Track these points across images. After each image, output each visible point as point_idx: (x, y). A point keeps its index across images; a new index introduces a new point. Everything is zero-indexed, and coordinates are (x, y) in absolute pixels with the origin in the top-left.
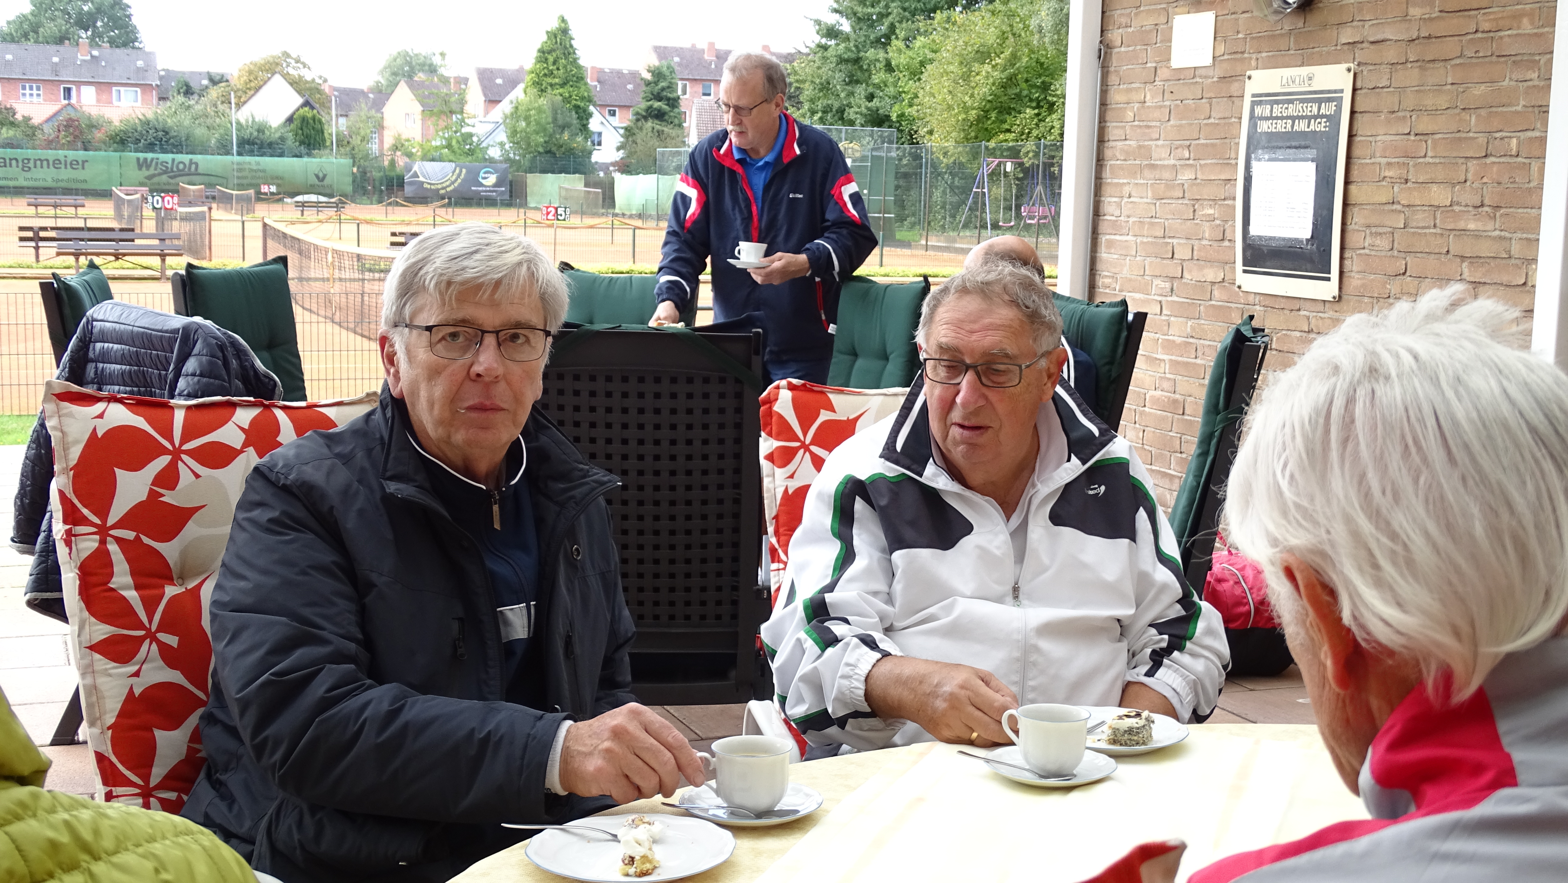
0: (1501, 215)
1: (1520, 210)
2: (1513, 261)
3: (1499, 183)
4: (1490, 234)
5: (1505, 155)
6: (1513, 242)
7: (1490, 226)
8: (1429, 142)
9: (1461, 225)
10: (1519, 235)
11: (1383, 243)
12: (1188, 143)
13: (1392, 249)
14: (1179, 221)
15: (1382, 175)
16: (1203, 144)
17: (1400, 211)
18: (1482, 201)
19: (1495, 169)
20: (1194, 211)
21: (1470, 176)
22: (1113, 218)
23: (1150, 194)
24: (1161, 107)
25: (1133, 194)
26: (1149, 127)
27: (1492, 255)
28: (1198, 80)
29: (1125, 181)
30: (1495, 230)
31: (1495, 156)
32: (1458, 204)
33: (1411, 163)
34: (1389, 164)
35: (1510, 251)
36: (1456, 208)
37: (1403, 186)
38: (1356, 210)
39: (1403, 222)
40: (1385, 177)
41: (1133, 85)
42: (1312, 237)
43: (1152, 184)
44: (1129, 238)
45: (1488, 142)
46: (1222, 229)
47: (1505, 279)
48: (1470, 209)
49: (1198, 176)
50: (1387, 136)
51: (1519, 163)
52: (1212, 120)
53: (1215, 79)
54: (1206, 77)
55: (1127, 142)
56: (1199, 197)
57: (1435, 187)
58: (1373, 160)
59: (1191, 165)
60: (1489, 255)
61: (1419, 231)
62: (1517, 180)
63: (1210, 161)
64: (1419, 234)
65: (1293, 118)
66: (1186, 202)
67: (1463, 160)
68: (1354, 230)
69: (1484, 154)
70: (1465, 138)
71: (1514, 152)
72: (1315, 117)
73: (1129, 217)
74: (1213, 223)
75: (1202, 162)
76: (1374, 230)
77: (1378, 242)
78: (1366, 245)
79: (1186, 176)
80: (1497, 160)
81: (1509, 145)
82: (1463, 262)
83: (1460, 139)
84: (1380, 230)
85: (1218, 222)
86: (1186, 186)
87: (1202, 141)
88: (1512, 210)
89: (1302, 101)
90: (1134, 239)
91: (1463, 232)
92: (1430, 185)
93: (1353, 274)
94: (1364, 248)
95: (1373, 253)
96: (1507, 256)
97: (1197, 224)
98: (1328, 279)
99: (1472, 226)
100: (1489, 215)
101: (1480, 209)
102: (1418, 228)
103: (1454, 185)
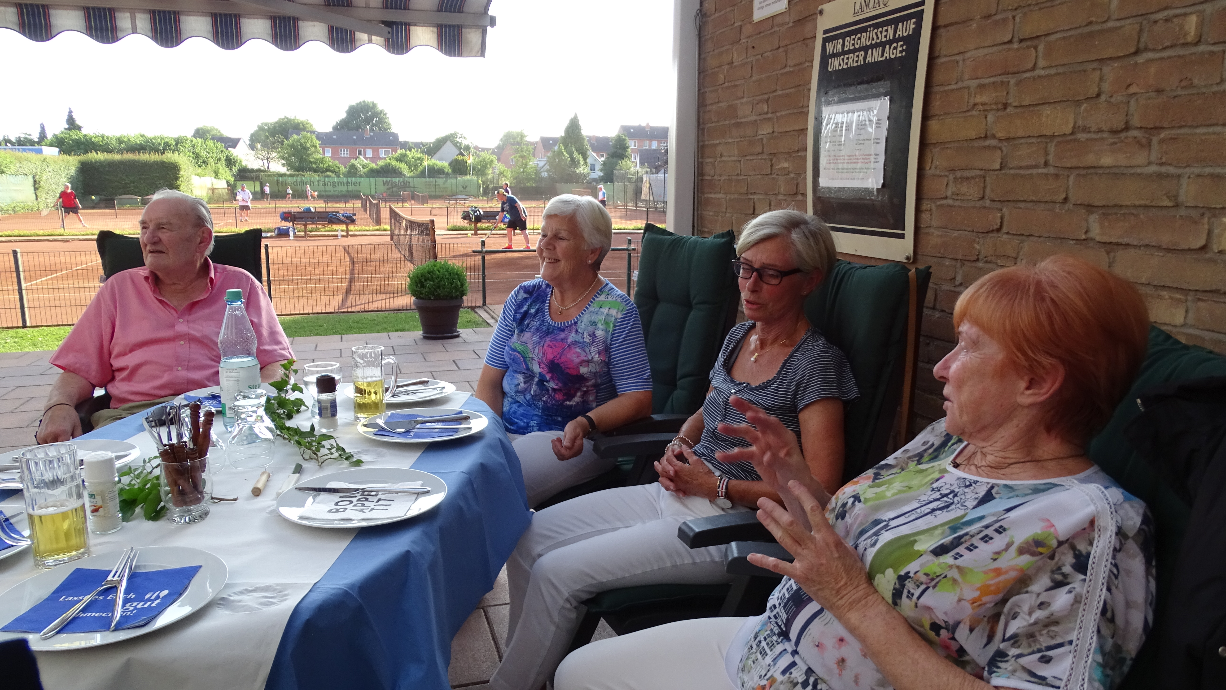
0: (1162, 141)
1: (1199, 131)
2: (1182, 212)
3: (1159, 91)
4: (1139, 170)
5: (1172, 46)
6: (1184, 181)
7: (1140, 158)
8: (1041, 48)
9: (1090, 159)
10: (1197, 171)
11: (971, 191)
12: (766, 96)
13: (983, 198)
14: (759, 177)
15: (972, 102)
16: (779, 96)
17: (995, 148)
18: (1127, 123)
19: (1152, 70)
20: (772, 166)
21: (1106, 87)
22: (710, 178)
23: (736, 153)
24: (744, 64)
25: (724, 154)
26: (736, 86)
27: (1142, 202)
28: (777, 29)
29: (718, 142)
30: (1150, 164)
31: (1154, 50)
32: (1085, 129)
33: (1013, 82)
34: (981, 87)
35: (1176, 197)
36: (1082, 136)
37: (1001, 113)
38: (936, 150)
39: (999, 161)
40: (975, 105)
41: (724, 48)
42: (884, 185)
43: (738, 142)
44: (721, 196)
45: (1141, 31)
46: (795, 182)
47: (1166, 239)
48: (1105, 135)
49: (776, 130)
50: (980, 51)
51: (1202, 53)
52: (788, 69)
53: (791, 25)
54: (783, 25)
55: (720, 104)
56: (775, 151)
57: (1047, 111)
58: (960, 84)
59: (769, 119)
60: (1137, 203)
61: (1022, 172)
62: (1196, 81)
63: (785, 112)
64: (1022, 176)
65: (865, 49)
66: (765, 156)
67: (1095, 65)
68: (934, 175)
69: (1133, 50)
70: (1101, 32)
71: (1191, 36)
72: (890, 42)
73: (720, 176)
74: (787, 177)
75: (778, 114)
76: (959, 174)
77: (964, 189)
78: (949, 193)
79: (765, 130)
80: (1157, 55)
81: (1182, 27)
82: (1090, 213)
83: (1091, 35)
84: (967, 174)
85: (792, 175)
86: (765, 140)
87: (779, 93)
88: (1182, 131)
89: (876, 26)
90: (724, 196)
91: (1092, 171)
92: (1039, 108)
93: (932, 230)
94: (946, 198)
95: (958, 203)
96: (1170, 204)
97: (774, 179)
98: (902, 236)
99: (1107, 160)
100: (1139, 143)
101: (1123, 135)
102: (1020, 168)
103: (1078, 103)
